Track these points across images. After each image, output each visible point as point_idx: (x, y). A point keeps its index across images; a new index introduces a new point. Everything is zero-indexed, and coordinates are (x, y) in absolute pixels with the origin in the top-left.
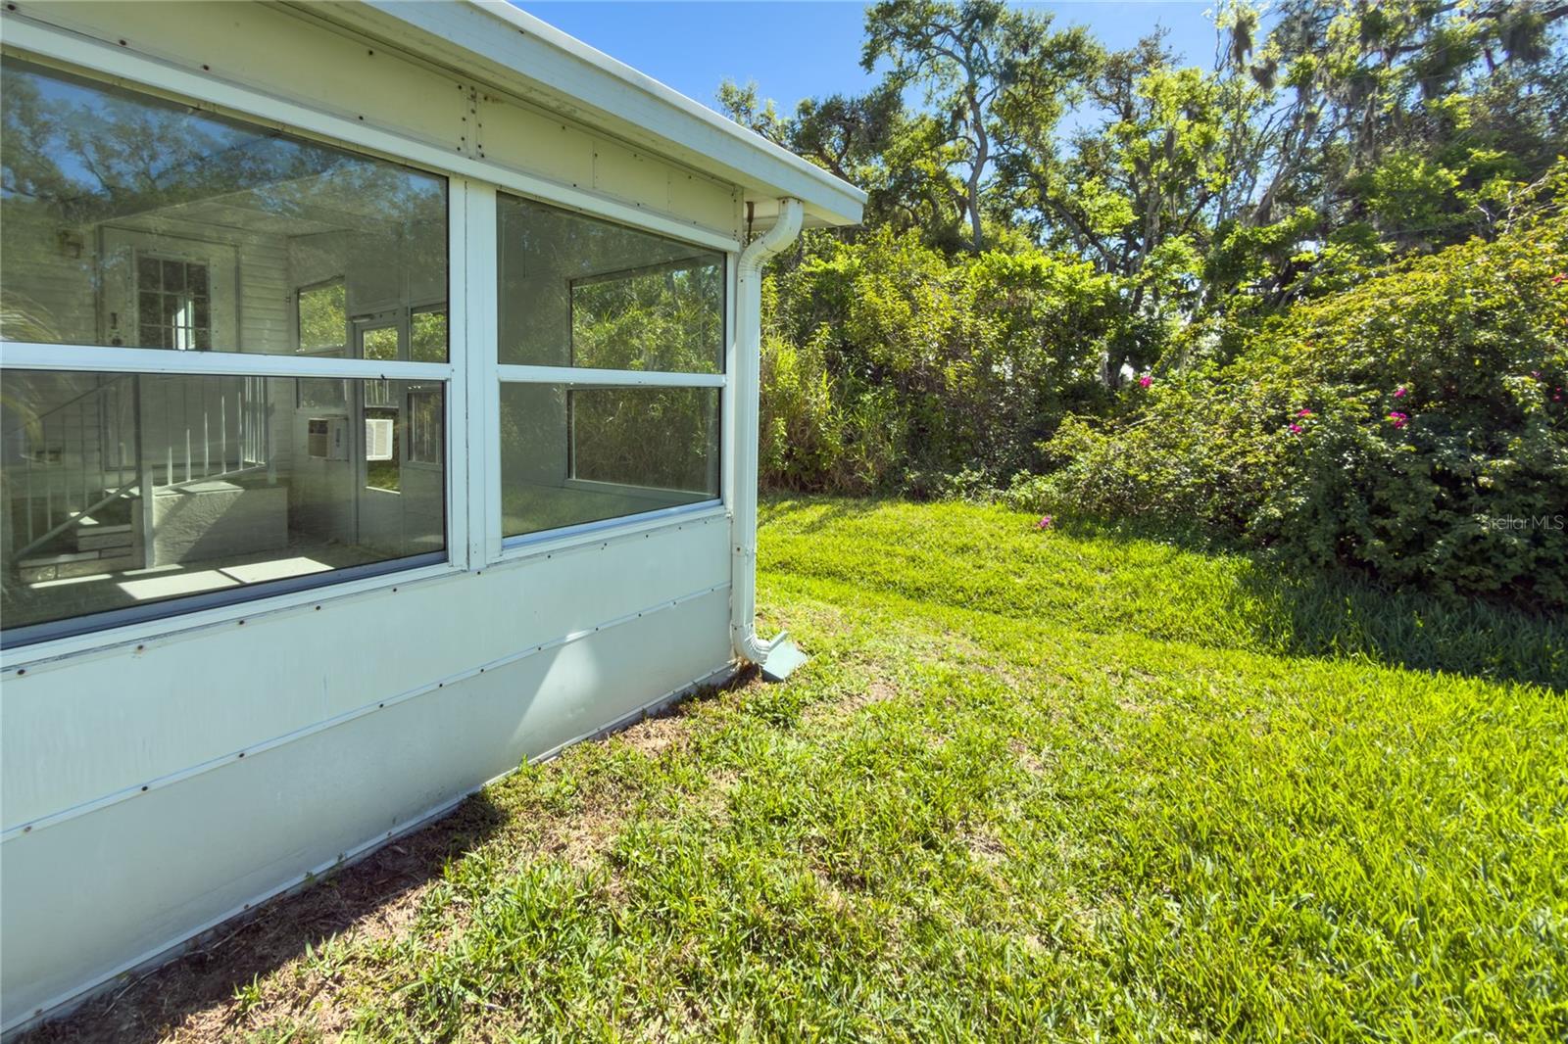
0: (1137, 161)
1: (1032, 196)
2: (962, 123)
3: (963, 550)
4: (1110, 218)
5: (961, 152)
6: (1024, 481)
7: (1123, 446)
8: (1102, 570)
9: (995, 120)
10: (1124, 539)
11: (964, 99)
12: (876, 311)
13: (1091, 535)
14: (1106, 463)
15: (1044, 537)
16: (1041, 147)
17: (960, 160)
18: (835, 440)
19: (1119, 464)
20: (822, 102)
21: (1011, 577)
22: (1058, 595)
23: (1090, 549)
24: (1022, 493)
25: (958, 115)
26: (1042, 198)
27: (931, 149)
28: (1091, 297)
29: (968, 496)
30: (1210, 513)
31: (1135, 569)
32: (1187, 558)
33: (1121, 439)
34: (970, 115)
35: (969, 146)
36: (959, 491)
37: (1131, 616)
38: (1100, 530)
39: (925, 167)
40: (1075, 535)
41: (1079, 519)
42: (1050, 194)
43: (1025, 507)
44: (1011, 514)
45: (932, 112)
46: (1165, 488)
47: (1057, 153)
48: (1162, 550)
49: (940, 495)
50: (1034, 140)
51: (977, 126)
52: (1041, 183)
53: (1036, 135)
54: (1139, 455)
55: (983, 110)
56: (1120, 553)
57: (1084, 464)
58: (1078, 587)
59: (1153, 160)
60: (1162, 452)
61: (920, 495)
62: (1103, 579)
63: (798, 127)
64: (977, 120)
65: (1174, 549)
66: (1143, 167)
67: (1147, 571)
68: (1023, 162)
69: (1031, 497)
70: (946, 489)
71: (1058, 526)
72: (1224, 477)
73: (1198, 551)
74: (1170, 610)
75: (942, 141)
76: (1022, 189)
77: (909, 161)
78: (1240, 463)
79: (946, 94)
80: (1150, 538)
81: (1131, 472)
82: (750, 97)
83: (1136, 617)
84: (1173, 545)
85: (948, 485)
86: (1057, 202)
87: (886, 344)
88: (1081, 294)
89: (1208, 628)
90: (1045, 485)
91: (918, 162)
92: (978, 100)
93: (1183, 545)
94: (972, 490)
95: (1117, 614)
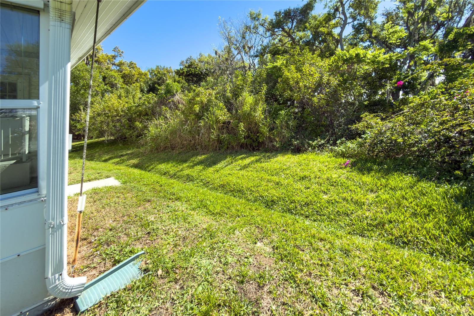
0: (409, 12)
1: (366, 36)
2: (338, 13)
3: (303, 178)
4: (396, 36)
5: (337, 23)
6: (342, 143)
7: (390, 125)
8: (372, 191)
9: (351, 10)
10: (387, 172)
11: (339, 4)
12: (288, 78)
13: (369, 170)
14: (381, 133)
15: (345, 171)
16: (369, 17)
17: (336, 27)
18: (265, 130)
19: (388, 134)
20: (283, 11)
21: (321, 194)
22: (343, 207)
23: (367, 179)
24: (341, 149)
25: (337, 10)
26: (370, 37)
27: (326, 23)
28: (383, 63)
29: (319, 150)
30: (439, 158)
31: (391, 192)
32: (424, 185)
33: (390, 122)
34: (341, 9)
35: (341, 20)
36: (315, 148)
37: (383, 225)
38: (375, 167)
39: (324, 31)
40: (361, 171)
41: (366, 161)
42: (373, 35)
43: (341, 155)
44: (333, 158)
45: (326, 11)
46: (413, 145)
47: (376, 18)
48: (408, 179)
49: (306, 150)
50: (367, 16)
51: (344, 13)
52: (370, 31)
53: (367, 13)
54: (399, 129)
55: (346, 7)
56: (384, 181)
57: (369, 135)
58: (356, 203)
59: (415, 11)
60: (412, 127)
61: (298, 150)
62: (371, 196)
63: (274, 21)
64: (343, 10)
65: (415, 179)
66: (411, 14)
67: (398, 193)
68: (363, 25)
69: (344, 150)
70: (309, 147)
71: (353, 165)
72: (448, 139)
73: (431, 180)
74: (411, 222)
75: (330, 20)
76: (362, 35)
77: (317, 29)
78: (458, 130)
79: (332, 3)
80: (402, 172)
81: (393, 138)
82: (259, 15)
83: (387, 226)
84: (416, 176)
85: (310, 145)
86: (376, 37)
87: (291, 90)
88: (378, 62)
89: (436, 238)
90: (352, 145)
91: (321, 29)
92: (344, 3)
93: (422, 176)
94: (321, 147)
95: (375, 223)
